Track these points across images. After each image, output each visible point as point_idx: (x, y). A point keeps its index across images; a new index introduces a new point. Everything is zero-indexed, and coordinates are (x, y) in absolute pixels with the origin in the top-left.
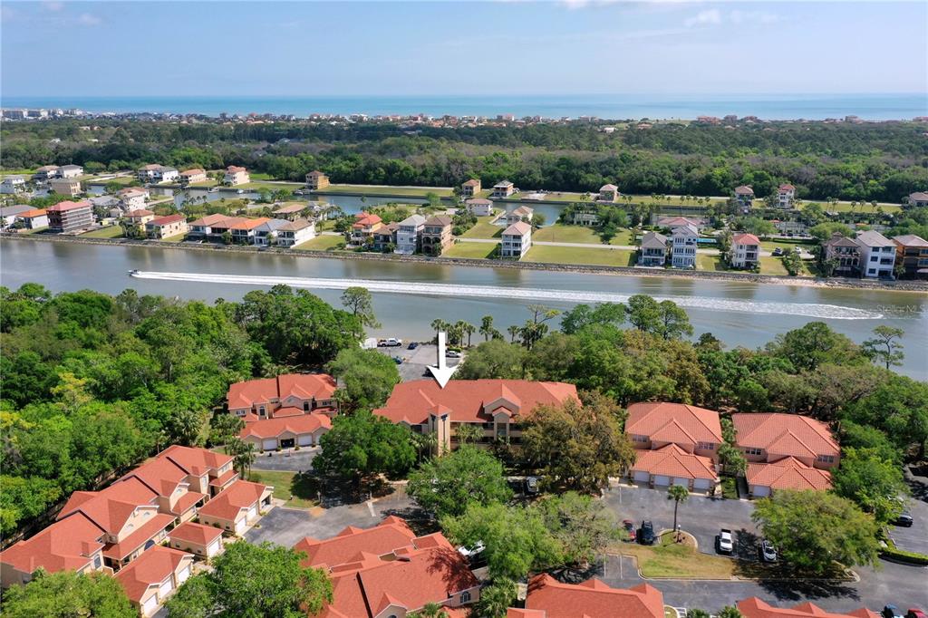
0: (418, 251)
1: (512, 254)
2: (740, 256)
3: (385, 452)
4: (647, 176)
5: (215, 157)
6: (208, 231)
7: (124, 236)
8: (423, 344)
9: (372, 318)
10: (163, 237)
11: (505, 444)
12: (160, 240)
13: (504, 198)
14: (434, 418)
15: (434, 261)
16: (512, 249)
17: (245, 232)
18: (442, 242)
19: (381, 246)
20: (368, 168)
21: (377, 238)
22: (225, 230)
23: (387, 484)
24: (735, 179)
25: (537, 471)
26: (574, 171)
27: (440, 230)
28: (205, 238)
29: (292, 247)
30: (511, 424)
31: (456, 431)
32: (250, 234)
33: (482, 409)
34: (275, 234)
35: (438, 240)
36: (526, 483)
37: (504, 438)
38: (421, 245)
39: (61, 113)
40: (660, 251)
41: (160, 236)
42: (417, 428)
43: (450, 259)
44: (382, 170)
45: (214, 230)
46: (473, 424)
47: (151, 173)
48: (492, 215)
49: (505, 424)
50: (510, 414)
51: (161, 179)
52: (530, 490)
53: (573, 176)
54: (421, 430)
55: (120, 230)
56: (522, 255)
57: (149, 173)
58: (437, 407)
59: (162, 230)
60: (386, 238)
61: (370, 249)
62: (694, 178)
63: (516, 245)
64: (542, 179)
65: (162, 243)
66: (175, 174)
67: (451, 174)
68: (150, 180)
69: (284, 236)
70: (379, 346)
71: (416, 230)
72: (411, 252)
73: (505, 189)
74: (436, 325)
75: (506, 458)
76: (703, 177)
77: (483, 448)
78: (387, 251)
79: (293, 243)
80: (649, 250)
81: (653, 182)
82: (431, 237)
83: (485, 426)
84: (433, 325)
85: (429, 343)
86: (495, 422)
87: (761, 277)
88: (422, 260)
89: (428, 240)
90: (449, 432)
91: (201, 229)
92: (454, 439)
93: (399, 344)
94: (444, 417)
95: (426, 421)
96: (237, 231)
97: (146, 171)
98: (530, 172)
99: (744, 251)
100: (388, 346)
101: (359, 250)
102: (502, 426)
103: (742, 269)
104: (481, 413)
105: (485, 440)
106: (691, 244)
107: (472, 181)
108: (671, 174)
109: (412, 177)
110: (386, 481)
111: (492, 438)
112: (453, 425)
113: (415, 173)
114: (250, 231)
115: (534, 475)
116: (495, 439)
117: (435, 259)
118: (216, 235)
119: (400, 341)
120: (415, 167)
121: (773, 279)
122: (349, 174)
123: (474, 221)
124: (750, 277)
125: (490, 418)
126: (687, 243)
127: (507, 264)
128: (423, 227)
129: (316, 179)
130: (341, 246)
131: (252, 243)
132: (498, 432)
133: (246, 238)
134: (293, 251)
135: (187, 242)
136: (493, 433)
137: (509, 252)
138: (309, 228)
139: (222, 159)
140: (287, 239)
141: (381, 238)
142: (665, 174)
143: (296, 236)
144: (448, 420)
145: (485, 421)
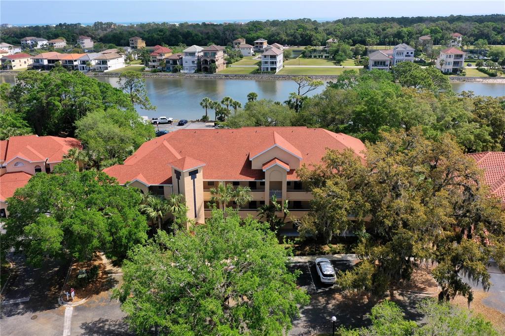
0: (199, 70)
1: (269, 70)
2: (449, 64)
3: (92, 225)
4: (357, 33)
5: (74, 34)
6: (46, 62)
8: (193, 122)
9: (146, 100)
10: (14, 68)
11: (280, 210)
12: (11, 70)
13: (261, 49)
14: (178, 174)
15: (210, 76)
16: (269, 66)
17: (71, 62)
18: (217, 63)
19: (171, 69)
21: (168, 62)
22: (58, 60)
23: (110, 272)
24: (416, 34)
25: (327, 248)
26: (308, 32)
27: (215, 54)
28: (43, 67)
29: (105, 71)
30: (289, 183)
31: (212, 193)
32: (75, 63)
33: (248, 163)
34: (93, 63)
35: (213, 62)
36: (314, 266)
37: (279, 202)
38: (200, 66)
40: (384, 62)
41: (11, 68)
42: (157, 191)
43: (223, 75)
44: (180, 37)
45: (49, 61)
46: (236, 184)
47: (29, 42)
48: (253, 55)
49: (280, 183)
50: (288, 168)
52: (324, 280)
53: (307, 35)
54: (163, 193)
56: (277, 70)
57: (28, 42)
58: (184, 159)
59: (13, 63)
60: (175, 62)
61: (162, 70)
62: (390, 33)
63: (273, 63)
64: (287, 38)
65: (12, 72)
66: (45, 42)
67: (226, 37)
68: (29, 47)
69: (100, 64)
71: (197, 54)
72: (194, 71)
73: (262, 43)
74: (204, 104)
75: (283, 231)
76: (396, 32)
77: (250, 216)
78: (176, 71)
79: (107, 68)
80: (375, 62)
81: (361, 37)
82: (208, 60)
83: (252, 186)
84: (201, 104)
85: (198, 121)
86: (267, 181)
87: (468, 78)
88: (202, 76)
89: (206, 61)
90: (202, 196)
91: (40, 61)
92: (208, 205)
93: (170, 122)
94: (193, 174)
95: (169, 181)
96: (66, 61)
97: (26, 41)
98: (278, 34)
99: (452, 60)
100: (160, 123)
101: (155, 72)
102: (276, 186)
103: (451, 74)
104: (247, 167)
105: (252, 205)
106: (409, 56)
107: (239, 39)
108: (374, 32)
110: (109, 267)
111: (263, 203)
112: (208, 185)
113: (202, 38)
114: (75, 61)
115: (322, 254)
116: (267, 204)
117: (211, 75)
118: (50, 65)
119: (170, 119)
120: (202, 34)
121: (478, 80)
123: (241, 57)
124: (459, 79)
125: (261, 174)
126: (406, 56)
127: (266, 76)
128: (202, 54)
129: (136, 42)
130: (143, 69)
131: (77, 70)
132: (271, 194)
133: (73, 67)
134: (106, 74)
136: (264, 196)
137: (267, 68)
138: (119, 59)
140: (102, 66)
141: (171, 62)
142: (369, 32)
143: (108, 63)
144: (200, 177)
145: (252, 180)
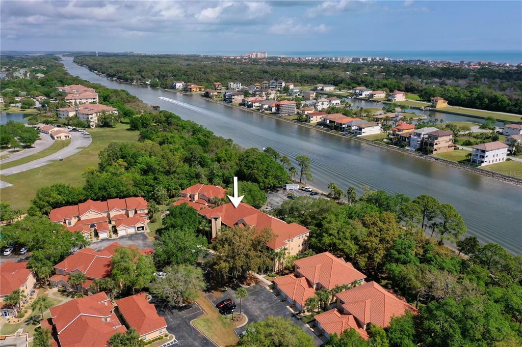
0: (418, 150)
6: (328, 122)
7: (297, 119)
10: (311, 122)
12: (309, 124)
16: (478, 159)
18: (435, 146)
20: (478, 98)
22: (334, 122)
27: (436, 139)
29: (359, 136)
32: (343, 126)
34: (354, 128)
35: (432, 145)
38: (421, 147)
39: (378, 59)
51: (361, 95)
55: (296, 117)
56: (485, 164)
57: (357, 91)
59: (311, 118)
60: (405, 139)
61: (395, 144)
63: (481, 156)
66: (369, 93)
69: (357, 130)
70: (300, 189)
71: (422, 136)
72: (415, 150)
78: (403, 146)
79: (361, 134)
88: (419, 155)
89: (427, 143)
90: (219, 228)
91: (325, 120)
94: (216, 219)
96: (338, 123)
100: (304, 190)
101: (390, 144)
109: (506, 107)
114: (344, 124)
117: (425, 156)
122: (464, 100)
127: (467, 167)
128: (427, 136)
129: (436, 101)
130: (382, 140)
131: (343, 131)
133: (341, 128)
134: (357, 138)
135: (318, 126)
137: (476, 161)
138: (375, 127)
139: (404, 86)
141: (402, 138)
143: (363, 130)
